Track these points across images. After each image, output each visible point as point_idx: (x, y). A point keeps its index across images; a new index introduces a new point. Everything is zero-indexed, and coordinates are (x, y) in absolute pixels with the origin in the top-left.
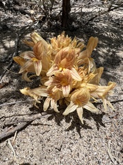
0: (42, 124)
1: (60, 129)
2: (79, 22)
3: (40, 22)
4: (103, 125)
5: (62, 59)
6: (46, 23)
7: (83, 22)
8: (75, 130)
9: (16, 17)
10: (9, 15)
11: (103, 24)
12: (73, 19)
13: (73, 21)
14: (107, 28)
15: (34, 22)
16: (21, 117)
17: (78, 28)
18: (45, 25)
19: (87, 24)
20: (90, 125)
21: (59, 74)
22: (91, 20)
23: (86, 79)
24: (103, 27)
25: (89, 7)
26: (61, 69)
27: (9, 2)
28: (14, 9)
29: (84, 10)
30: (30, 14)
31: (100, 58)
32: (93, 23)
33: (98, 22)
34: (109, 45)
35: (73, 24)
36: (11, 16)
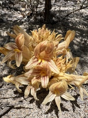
0: (24, 108)
1: (40, 112)
2: (58, 17)
3: (28, 17)
4: (78, 106)
5: (41, 52)
6: (33, 18)
7: (61, 17)
8: (53, 112)
9: (10, 13)
10: (5, 11)
11: (76, 19)
12: (53, 15)
13: (54, 16)
14: (80, 22)
15: (24, 17)
16: (6, 100)
17: (57, 22)
18: (32, 19)
19: (64, 19)
20: (66, 108)
21: (38, 67)
22: (67, 16)
23: (64, 68)
24: (76, 21)
25: (65, 7)
26: (40, 61)
27: (6, 2)
28: (10, 7)
29: (62, 9)
30: (21, 11)
31: (74, 46)
32: (69, 18)
33: (72, 17)
34: (81, 35)
35: (54, 18)
36: (7, 12)
